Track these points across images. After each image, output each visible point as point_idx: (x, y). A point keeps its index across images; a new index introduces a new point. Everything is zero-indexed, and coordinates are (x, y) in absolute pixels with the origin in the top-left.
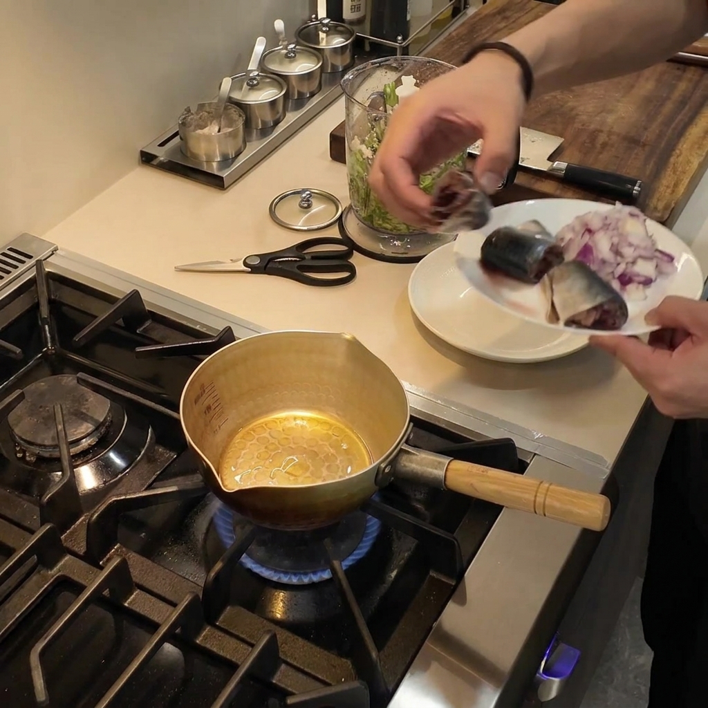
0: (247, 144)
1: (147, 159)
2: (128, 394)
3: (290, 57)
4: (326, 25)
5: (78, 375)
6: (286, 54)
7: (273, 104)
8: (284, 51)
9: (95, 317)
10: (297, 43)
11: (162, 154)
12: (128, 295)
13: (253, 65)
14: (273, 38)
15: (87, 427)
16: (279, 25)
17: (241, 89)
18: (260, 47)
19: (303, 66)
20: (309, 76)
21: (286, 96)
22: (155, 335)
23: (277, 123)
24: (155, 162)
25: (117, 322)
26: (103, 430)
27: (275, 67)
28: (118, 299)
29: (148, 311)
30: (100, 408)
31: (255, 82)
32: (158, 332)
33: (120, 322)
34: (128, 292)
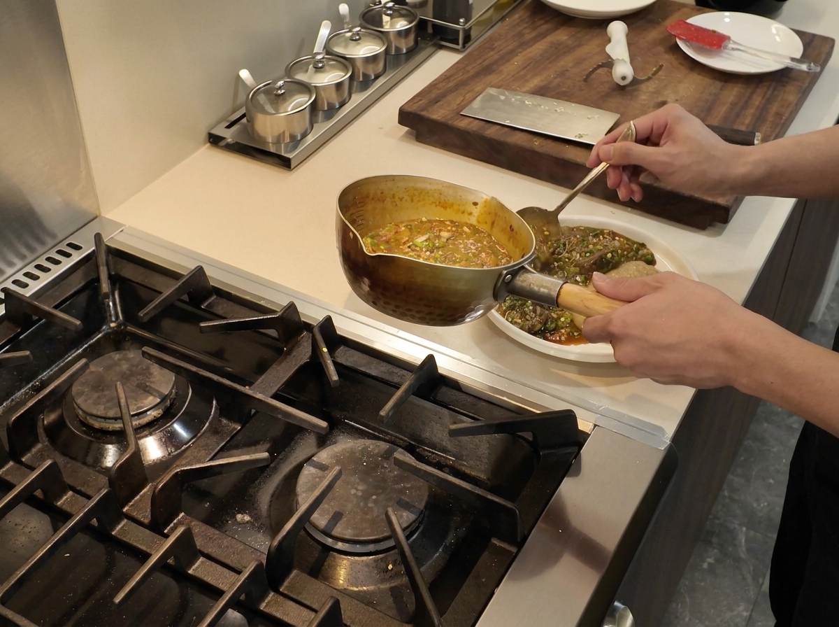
0: (315, 125)
1: (214, 140)
2: (194, 369)
3: (355, 39)
4: (390, 8)
5: (143, 349)
6: (351, 36)
7: (339, 86)
8: (349, 34)
9: (161, 293)
10: (363, 27)
11: (229, 135)
12: (193, 270)
13: (318, 47)
14: (338, 22)
15: (152, 400)
16: (344, 9)
17: (307, 71)
18: (324, 31)
19: (367, 49)
20: (373, 59)
21: (351, 78)
22: (219, 310)
23: (342, 104)
24: (223, 143)
25: (182, 298)
26: (168, 403)
27: (339, 50)
28: (183, 275)
29: (213, 286)
30: (164, 382)
31: (320, 65)
32: (222, 307)
33: (185, 297)
34: (193, 268)
